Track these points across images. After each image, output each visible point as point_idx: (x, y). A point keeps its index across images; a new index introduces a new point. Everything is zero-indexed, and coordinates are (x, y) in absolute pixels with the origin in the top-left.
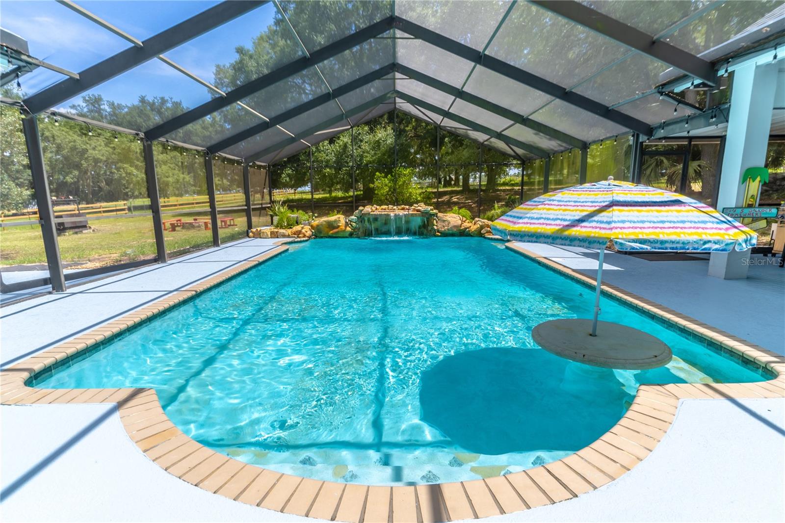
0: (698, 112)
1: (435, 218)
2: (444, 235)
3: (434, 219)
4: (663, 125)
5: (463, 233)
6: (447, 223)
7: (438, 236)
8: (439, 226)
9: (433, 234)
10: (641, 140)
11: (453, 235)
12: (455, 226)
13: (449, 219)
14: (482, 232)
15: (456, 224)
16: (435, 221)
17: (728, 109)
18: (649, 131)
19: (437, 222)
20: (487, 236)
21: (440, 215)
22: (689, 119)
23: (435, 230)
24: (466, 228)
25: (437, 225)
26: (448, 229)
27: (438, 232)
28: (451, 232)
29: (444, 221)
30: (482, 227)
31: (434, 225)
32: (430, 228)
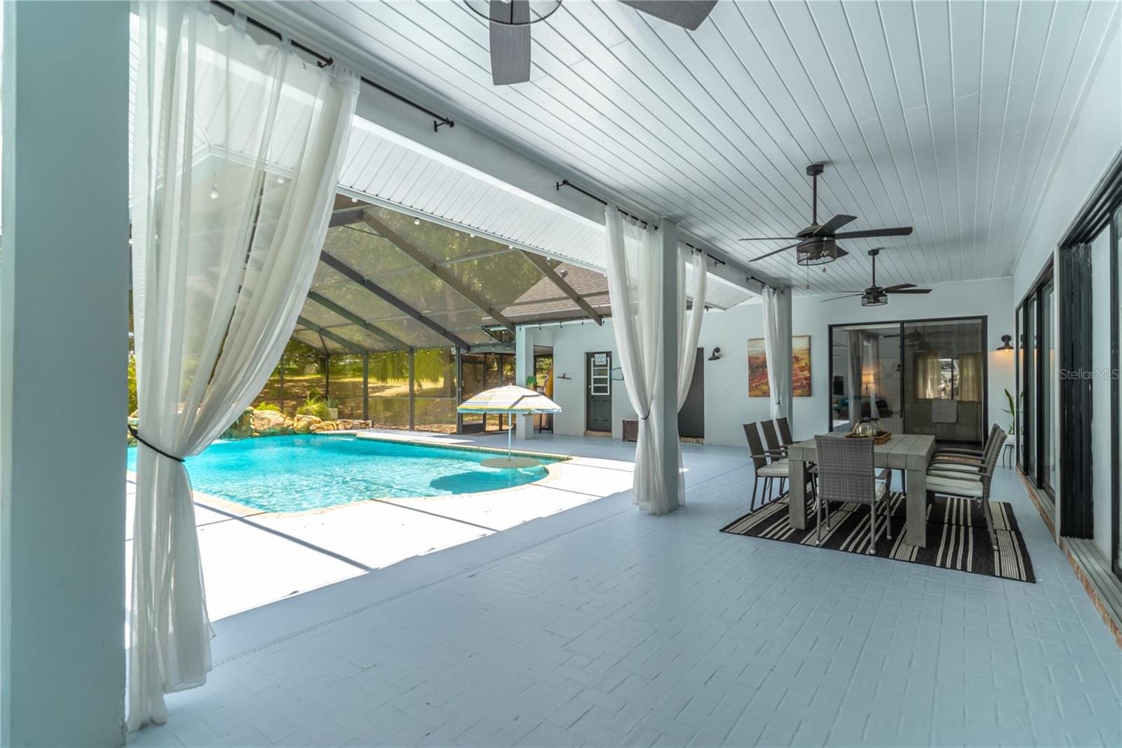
0: (499, 342)
1: (251, 415)
2: (264, 435)
3: (250, 417)
4: (479, 346)
5: (285, 432)
6: (266, 421)
7: (256, 437)
8: (257, 425)
9: (250, 434)
10: (461, 353)
11: (273, 434)
12: (277, 424)
13: (269, 417)
14: (311, 428)
15: (277, 422)
16: (251, 419)
17: (515, 344)
18: (468, 348)
19: (253, 420)
20: (317, 431)
21: (256, 411)
22: (494, 345)
23: (252, 430)
24: (289, 426)
25: (255, 424)
26: (269, 428)
27: (256, 432)
28: (272, 431)
29: (262, 419)
30: (310, 424)
31: (250, 424)
32: (244, 428)
